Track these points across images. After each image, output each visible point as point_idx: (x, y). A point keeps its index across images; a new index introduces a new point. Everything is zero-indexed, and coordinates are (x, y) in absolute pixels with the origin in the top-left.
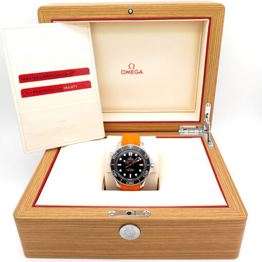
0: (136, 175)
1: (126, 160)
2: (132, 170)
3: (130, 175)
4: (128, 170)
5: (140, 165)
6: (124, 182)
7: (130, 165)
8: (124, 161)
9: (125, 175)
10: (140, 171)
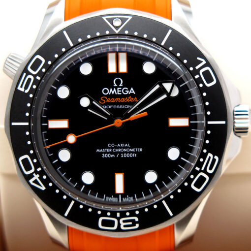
0: (151, 177)
1: (95, 96)
2: (129, 152)
3: (119, 179)
4: (107, 153)
5: (174, 122)
6: (85, 217)
7: (118, 122)
8: (85, 102)
9: (88, 178)
10: (173, 154)
